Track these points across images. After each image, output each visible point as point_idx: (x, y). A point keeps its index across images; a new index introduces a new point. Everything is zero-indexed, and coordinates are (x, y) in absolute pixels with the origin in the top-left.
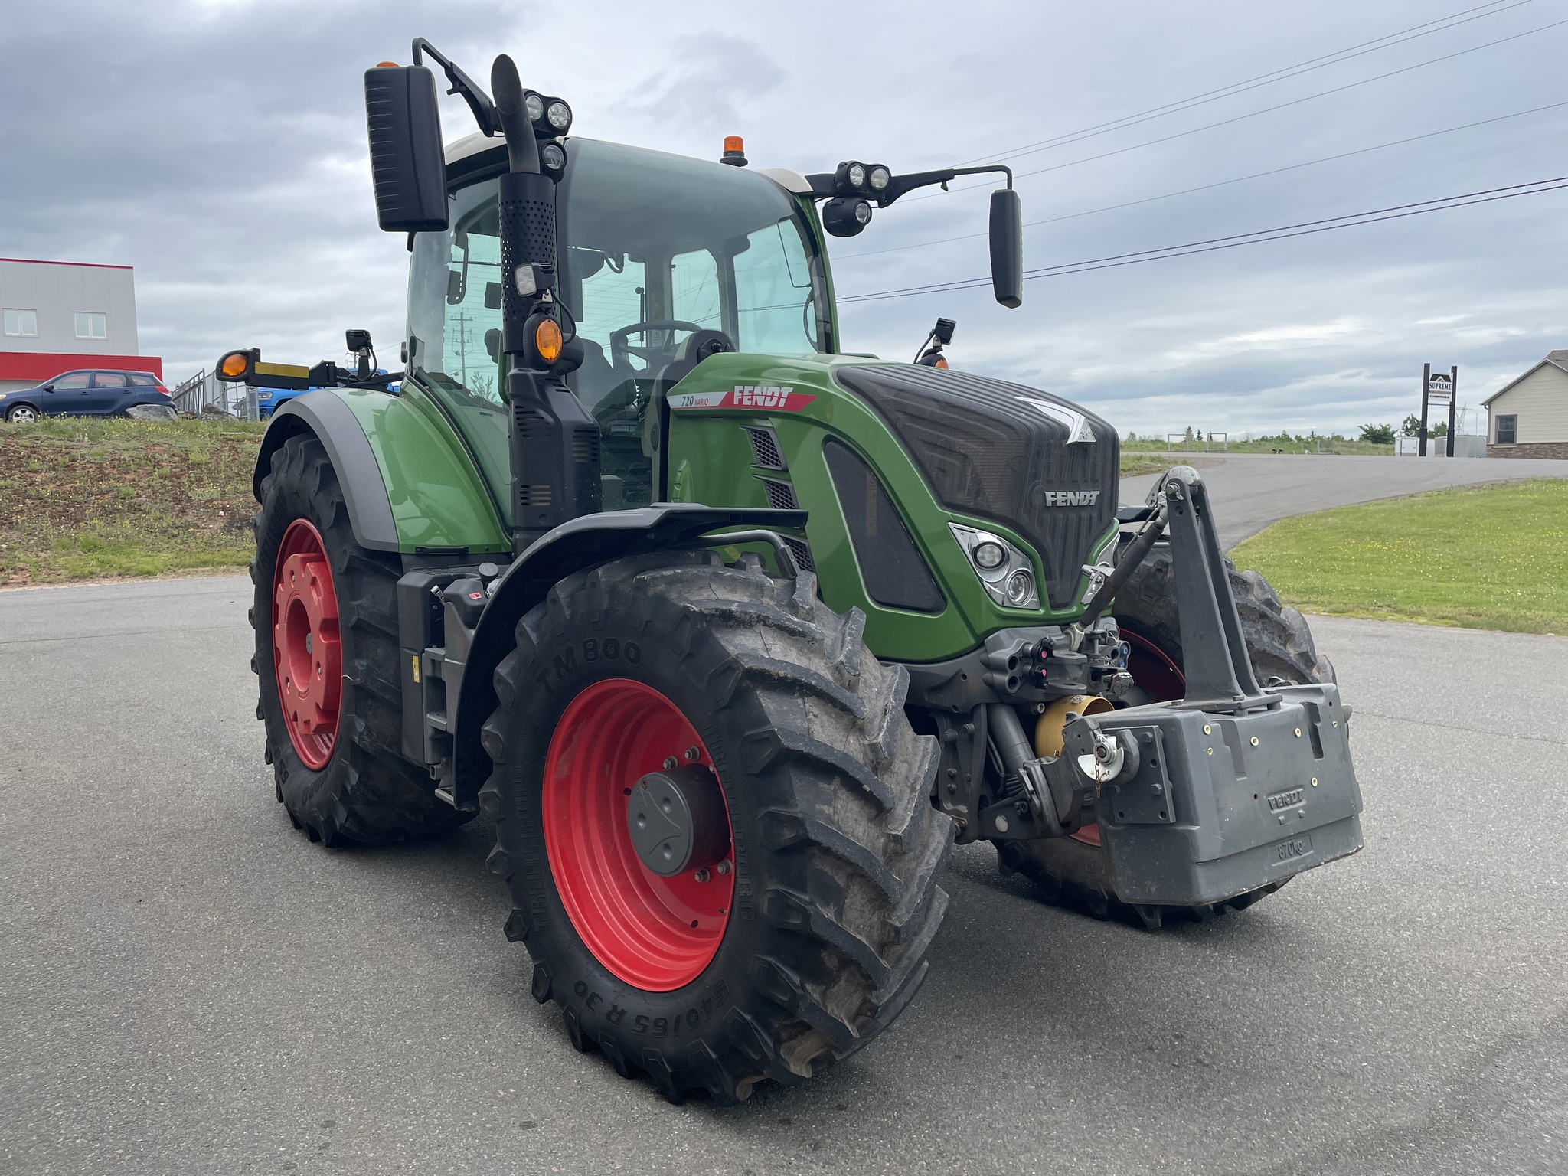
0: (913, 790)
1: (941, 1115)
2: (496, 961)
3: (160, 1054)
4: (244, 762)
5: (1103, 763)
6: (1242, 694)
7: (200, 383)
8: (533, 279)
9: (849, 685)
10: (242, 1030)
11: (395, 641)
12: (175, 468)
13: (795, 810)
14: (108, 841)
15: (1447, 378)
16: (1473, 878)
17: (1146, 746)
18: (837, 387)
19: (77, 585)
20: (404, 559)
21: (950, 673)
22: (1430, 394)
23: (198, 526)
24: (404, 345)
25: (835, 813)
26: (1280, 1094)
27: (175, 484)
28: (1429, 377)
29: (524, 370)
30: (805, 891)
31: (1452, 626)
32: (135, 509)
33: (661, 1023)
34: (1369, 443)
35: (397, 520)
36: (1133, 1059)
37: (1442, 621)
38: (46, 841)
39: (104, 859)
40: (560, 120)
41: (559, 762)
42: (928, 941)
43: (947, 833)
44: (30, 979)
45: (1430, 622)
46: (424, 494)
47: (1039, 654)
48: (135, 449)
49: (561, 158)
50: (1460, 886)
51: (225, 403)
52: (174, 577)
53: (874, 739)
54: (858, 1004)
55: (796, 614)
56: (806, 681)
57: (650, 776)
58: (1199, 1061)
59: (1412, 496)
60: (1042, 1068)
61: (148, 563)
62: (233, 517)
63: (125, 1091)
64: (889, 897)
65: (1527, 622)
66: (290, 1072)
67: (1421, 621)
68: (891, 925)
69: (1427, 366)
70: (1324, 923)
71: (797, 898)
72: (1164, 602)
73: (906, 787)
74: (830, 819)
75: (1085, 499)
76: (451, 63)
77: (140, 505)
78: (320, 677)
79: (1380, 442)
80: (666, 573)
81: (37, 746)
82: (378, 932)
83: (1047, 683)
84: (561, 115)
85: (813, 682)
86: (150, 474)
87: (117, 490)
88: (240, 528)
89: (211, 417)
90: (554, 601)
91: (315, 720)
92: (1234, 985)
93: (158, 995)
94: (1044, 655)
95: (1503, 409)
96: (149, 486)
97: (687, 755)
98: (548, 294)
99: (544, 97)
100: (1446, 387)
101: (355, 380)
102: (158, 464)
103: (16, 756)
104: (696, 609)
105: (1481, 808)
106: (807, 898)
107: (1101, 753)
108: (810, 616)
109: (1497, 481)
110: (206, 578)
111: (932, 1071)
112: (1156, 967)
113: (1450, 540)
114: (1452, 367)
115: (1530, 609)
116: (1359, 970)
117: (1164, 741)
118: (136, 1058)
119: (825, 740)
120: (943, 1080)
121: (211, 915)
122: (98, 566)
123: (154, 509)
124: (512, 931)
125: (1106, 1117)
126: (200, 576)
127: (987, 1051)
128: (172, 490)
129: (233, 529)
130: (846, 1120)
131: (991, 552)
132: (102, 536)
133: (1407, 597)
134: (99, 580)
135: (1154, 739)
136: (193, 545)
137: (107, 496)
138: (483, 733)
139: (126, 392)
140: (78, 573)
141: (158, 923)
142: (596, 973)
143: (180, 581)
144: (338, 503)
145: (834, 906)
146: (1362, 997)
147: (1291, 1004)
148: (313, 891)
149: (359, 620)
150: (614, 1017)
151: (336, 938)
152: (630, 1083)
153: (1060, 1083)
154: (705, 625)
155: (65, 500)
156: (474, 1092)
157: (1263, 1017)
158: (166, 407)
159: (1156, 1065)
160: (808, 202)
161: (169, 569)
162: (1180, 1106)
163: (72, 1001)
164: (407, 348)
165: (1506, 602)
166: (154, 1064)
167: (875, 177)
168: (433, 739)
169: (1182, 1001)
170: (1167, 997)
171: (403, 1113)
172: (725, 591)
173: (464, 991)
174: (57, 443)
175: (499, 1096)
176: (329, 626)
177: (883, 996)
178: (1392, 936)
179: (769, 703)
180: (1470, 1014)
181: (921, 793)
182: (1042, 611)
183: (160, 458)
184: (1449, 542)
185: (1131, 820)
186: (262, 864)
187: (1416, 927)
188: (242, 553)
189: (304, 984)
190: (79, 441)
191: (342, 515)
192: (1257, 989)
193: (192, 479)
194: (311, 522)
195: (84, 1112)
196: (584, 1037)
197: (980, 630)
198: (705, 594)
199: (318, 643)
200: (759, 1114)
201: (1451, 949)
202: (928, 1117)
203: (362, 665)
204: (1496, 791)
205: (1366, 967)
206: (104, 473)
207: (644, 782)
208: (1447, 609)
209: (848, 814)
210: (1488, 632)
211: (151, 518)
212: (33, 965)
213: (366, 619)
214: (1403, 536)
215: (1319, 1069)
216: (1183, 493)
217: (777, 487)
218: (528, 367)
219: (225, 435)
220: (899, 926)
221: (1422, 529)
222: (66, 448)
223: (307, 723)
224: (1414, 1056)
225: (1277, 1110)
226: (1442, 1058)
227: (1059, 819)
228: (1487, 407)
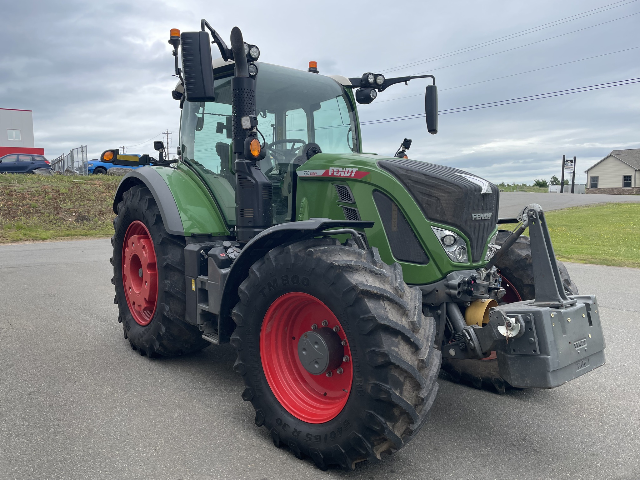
0: (428, 340)
1: (435, 475)
2: (232, 407)
3: (100, 450)
4: (104, 321)
5: (509, 329)
6: (562, 300)
7: (62, 159)
8: (250, 122)
9: (401, 296)
10: (133, 439)
11: (183, 273)
12: (54, 195)
13: (383, 350)
14: (55, 355)
15: (572, 161)
16: (624, 370)
17: (527, 322)
18: (379, 169)
19: (15, 244)
20: (186, 238)
21: (431, 290)
22: (565, 168)
23: (65, 219)
24: (178, 148)
25: (399, 350)
26: (571, 464)
27: (54, 202)
28: (565, 161)
29: (242, 160)
30: (387, 383)
31: (586, 263)
32: (38, 212)
33: (318, 437)
34: (538, 187)
35: (183, 221)
36: (508, 450)
37: (581, 261)
38: (29, 356)
39: (55, 363)
40: (255, 55)
41: (268, 326)
42: (432, 403)
43: (440, 358)
44: (36, 417)
45: (576, 262)
46: (189, 210)
47: (471, 282)
48: (37, 187)
49: (256, 71)
50: (619, 374)
51: (73, 168)
52: (55, 241)
53: (412, 319)
54: (404, 430)
55: (376, 266)
56: (385, 295)
57: (308, 333)
58: (535, 450)
59: (562, 210)
60: (471, 453)
61: (44, 235)
62: (79, 216)
63: (89, 467)
64: (421, 386)
65: (615, 261)
66: (158, 457)
67: (573, 261)
68: (420, 397)
69: (564, 157)
70: (569, 390)
71: (385, 386)
72: (508, 258)
73: (424, 339)
74: (397, 353)
75: (487, 217)
76: (214, 30)
77: (40, 211)
78: (146, 287)
79: (542, 187)
80: (321, 248)
81: (15, 314)
82: (179, 395)
83: (474, 294)
84: (255, 52)
85: (388, 295)
86: (44, 197)
87: (30, 204)
88: (82, 220)
89: (68, 174)
90: (268, 259)
91: (144, 305)
92: (540, 417)
93: (93, 423)
94: (473, 282)
95: (593, 174)
96: (44, 202)
97: (323, 324)
98: (255, 129)
99: (250, 45)
100: (572, 165)
101: (158, 162)
102: (47, 194)
103: (7, 318)
104: (337, 264)
105: (619, 340)
106: (389, 387)
107: (509, 325)
108: (381, 267)
109: (595, 203)
110: (69, 241)
111: (426, 456)
112: (506, 410)
113: (580, 228)
114: (574, 157)
115: (616, 257)
116: (589, 410)
117: (535, 320)
118: (90, 452)
119: (394, 320)
120: (432, 459)
121: (107, 388)
122: (23, 236)
123: (46, 212)
124: (245, 396)
125: (503, 475)
126: (66, 241)
127: (447, 447)
128: (53, 204)
129: (79, 221)
130: (396, 477)
131: (450, 239)
132: (24, 223)
133: (566, 251)
134: (24, 242)
135: (531, 320)
136: (63, 227)
137: (26, 207)
138: (232, 313)
139: (32, 163)
140: (15, 239)
141: (85, 392)
142: (286, 415)
143: (58, 242)
144: (157, 215)
145: (399, 390)
146: (593, 421)
147: (565, 425)
148: (148, 377)
149: (167, 264)
150: (296, 434)
151: (162, 398)
152: (302, 461)
153: (481, 460)
154: (340, 271)
155: (9, 208)
156: (238, 465)
157: (556, 431)
158: (50, 170)
159: (518, 452)
160: (349, 90)
161: (53, 237)
162: (532, 469)
163: (57, 427)
164: (181, 149)
165: (606, 254)
166: (99, 454)
167: (379, 79)
168: (201, 314)
169: (521, 424)
170: (514, 423)
171: (210, 475)
172: (346, 256)
173: (222, 421)
174: (5, 184)
175: (249, 467)
176: (152, 266)
177: (414, 427)
178: (598, 395)
179: (370, 304)
180: (638, 428)
181: (431, 342)
182: (469, 264)
183: (48, 191)
184: (579, 228)
185: (519, 353)
186: (123, 366)
187: (607, 392)
188: (83, 231)
189: (154, 418)
190: (13, 184)
191: (159, 219)
192: (550, 419)
193: (62, 200)
194: (142, 222)
195: (74, 477)
196: (280, 442)
197: (444, 272)
198: (337, 258)
199: (146, 273)
200: (359, 475)
201: (623, 401)
202: (430, 476)
203: (168, 283)
204: (623, 333)
205: (591, 409)
206: (24, 197)
207: (306, 335)
208: (582, 256)
209: (404, 351)
210: (601, 266)
211: (45, 216)
212: (36, 411)
213: (171, 264)
214: (560, 226)
215: (584, 453)
216: (536, 216)
217: (350, 210)
218: (243, 159)
219: (74, 181)
220: (423, 397)
221: (568, 223)
222: (8, 186)
223: (140, 306)
224: (620, 446)
225: (572, 471)
226: (632, 447)
227: (482, 351)
228: (587, 173)
